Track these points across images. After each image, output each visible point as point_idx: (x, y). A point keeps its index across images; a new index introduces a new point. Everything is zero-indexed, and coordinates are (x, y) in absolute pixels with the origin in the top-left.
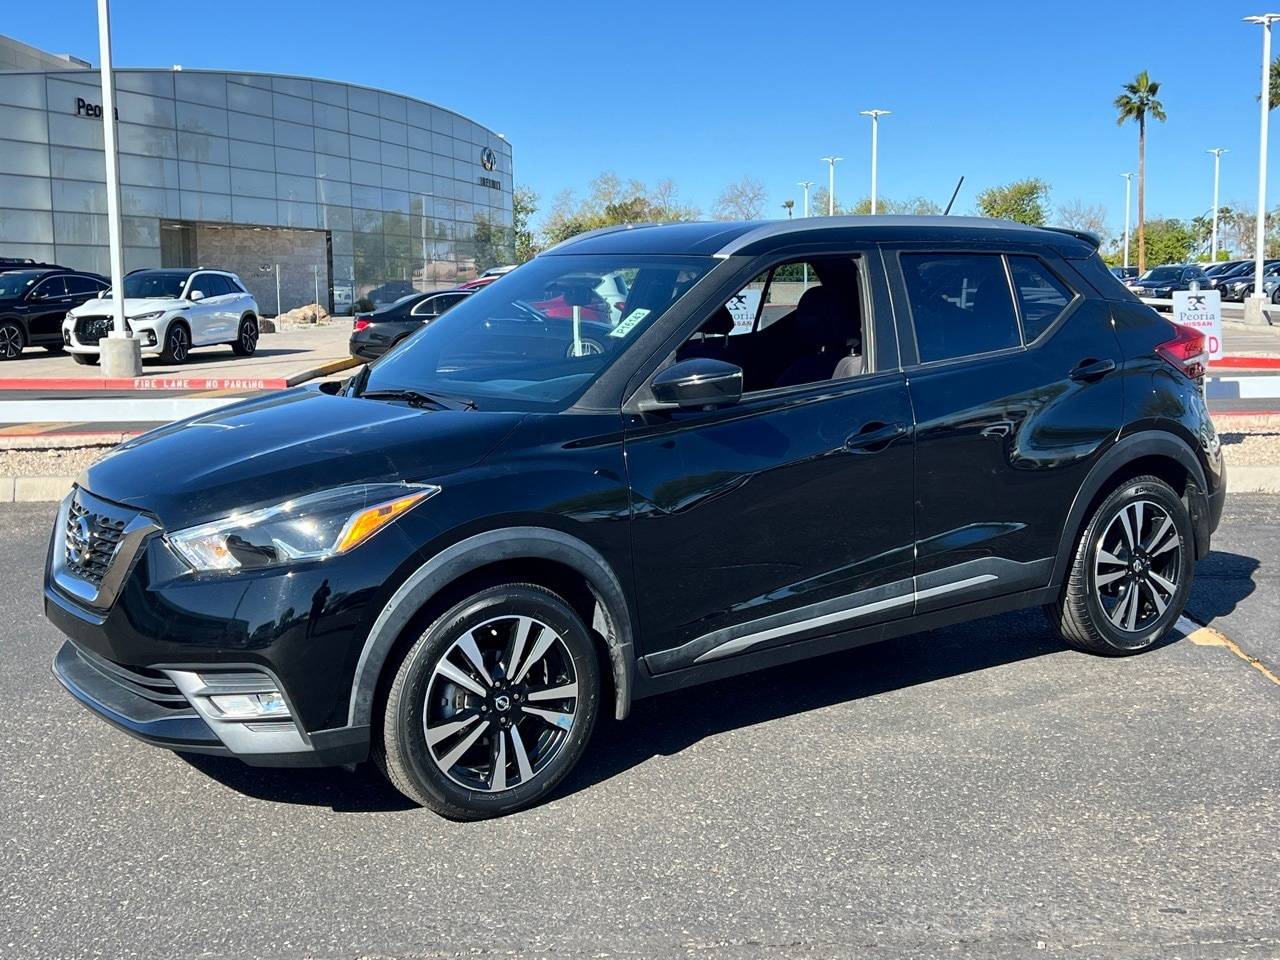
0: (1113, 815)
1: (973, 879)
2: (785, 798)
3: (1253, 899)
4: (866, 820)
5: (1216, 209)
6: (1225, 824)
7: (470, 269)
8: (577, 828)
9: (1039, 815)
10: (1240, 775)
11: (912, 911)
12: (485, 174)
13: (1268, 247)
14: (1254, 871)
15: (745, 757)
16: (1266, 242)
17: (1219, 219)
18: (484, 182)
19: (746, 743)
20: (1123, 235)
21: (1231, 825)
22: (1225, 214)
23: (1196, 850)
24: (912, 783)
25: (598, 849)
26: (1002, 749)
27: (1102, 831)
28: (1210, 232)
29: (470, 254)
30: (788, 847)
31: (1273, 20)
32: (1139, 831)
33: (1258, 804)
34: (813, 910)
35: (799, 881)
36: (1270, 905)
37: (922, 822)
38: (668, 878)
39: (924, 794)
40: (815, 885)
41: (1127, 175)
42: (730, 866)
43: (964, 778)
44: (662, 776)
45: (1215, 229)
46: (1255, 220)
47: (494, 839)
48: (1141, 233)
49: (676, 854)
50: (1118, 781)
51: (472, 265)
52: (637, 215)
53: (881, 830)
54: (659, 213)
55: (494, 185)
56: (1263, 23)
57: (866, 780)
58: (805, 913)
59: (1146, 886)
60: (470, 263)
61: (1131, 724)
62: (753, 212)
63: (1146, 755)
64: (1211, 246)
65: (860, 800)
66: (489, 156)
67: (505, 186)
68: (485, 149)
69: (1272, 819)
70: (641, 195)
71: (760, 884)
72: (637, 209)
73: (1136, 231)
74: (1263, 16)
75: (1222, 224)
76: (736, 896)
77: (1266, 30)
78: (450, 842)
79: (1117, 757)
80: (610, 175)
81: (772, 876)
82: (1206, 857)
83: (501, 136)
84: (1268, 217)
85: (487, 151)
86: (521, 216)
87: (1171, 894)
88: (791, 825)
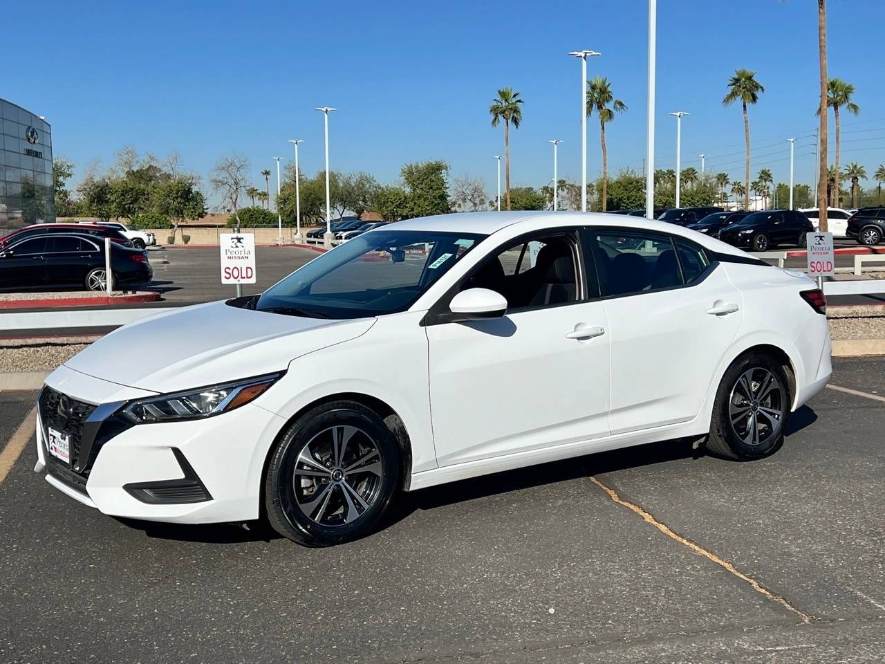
0: (502, 573)
1: (415, 621)
2: (288, 582)
3: (588, 619)
4: (343, 591)
5: (555, 180)
6: (571, 574)
7: (17, 218)
8: (140, 614)
9: (456, 578)
10: (579, 544)
11: (376, 646)
12: (29, 147)
13: (589, 206)
14: (589, 601)
15: (258, 557)
16: (588, 202)
17: (558, 187)
18: (29, 152)
19: (258, 548)
20: (497, 197)
21: (575, 575)
22: (562, 184)
23: (554, 591)
24: (373, 565)
25: (157, 626)
26: (431, 538)
27: (496, 585)
28: (553, 195)
29: (18, 208)
30: (290, 613)
31: (588, 54)
32: (519, 583)
33: (590, 560)
34: (310, 651)
35: (300, 635)
36: (599, 621)
37: (381, 589)
38: (209, 641)
39: (381, 571)
40: (311, 636)
41: (498, 157)
42: (252, 629)
43: (407, 558)
44: (199, 574)
45: (555, 194)
46: (580, 188)
47: (79, 627)
48: (508, 197)
49: (214, 625)
50: (505, 552)
51: (20, 215)
52: (151, 179)
53: (354, 596)
54: (168, 177)
55: (38, 155)
56: (581, 56)
57: (343, 565)
58: (305, 654)
59: (524, 616)
60: (18, 214)
61: (512, 517)
62: (240, 178)
63: (522, 535)
64: (553, 206)
65: (339, 579)
66: (32, 133)
67: (46, 155)
68: (30, 127)
69: (599, 569)
70: (153, 164)
71: (273, 639)
72: (151, 173)
73: (506, 194)
74: (581, 51)
75: (560, 191)
76: (258, 647)
77: (584, 60)
78: (46, 631)
79: (504, 538)
80: (130, 148)
81: (281, 632)
82: (559, 595)
83: (42, 118)
84: (588, 186)
85: (31, 129)
86: (61, 179)
87: (539, 620)
88: (293, 599)
